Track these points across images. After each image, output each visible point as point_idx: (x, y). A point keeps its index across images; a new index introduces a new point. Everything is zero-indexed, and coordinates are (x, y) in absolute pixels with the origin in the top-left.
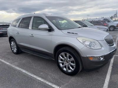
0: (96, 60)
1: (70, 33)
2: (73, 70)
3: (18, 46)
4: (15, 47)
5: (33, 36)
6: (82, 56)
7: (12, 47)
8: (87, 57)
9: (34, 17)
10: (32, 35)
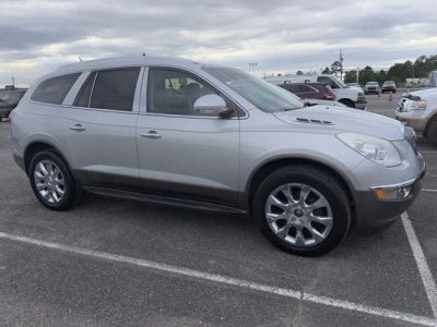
0: (393, 197)
1: (306, 120)
2: (322, 236)
3: (73, 178)
4: (54, 183)
5: (156, 138)
6: (357, 189)
7: (39, 185)
8: (372, 193)
9: (153, 69)
10: (151, 132)
